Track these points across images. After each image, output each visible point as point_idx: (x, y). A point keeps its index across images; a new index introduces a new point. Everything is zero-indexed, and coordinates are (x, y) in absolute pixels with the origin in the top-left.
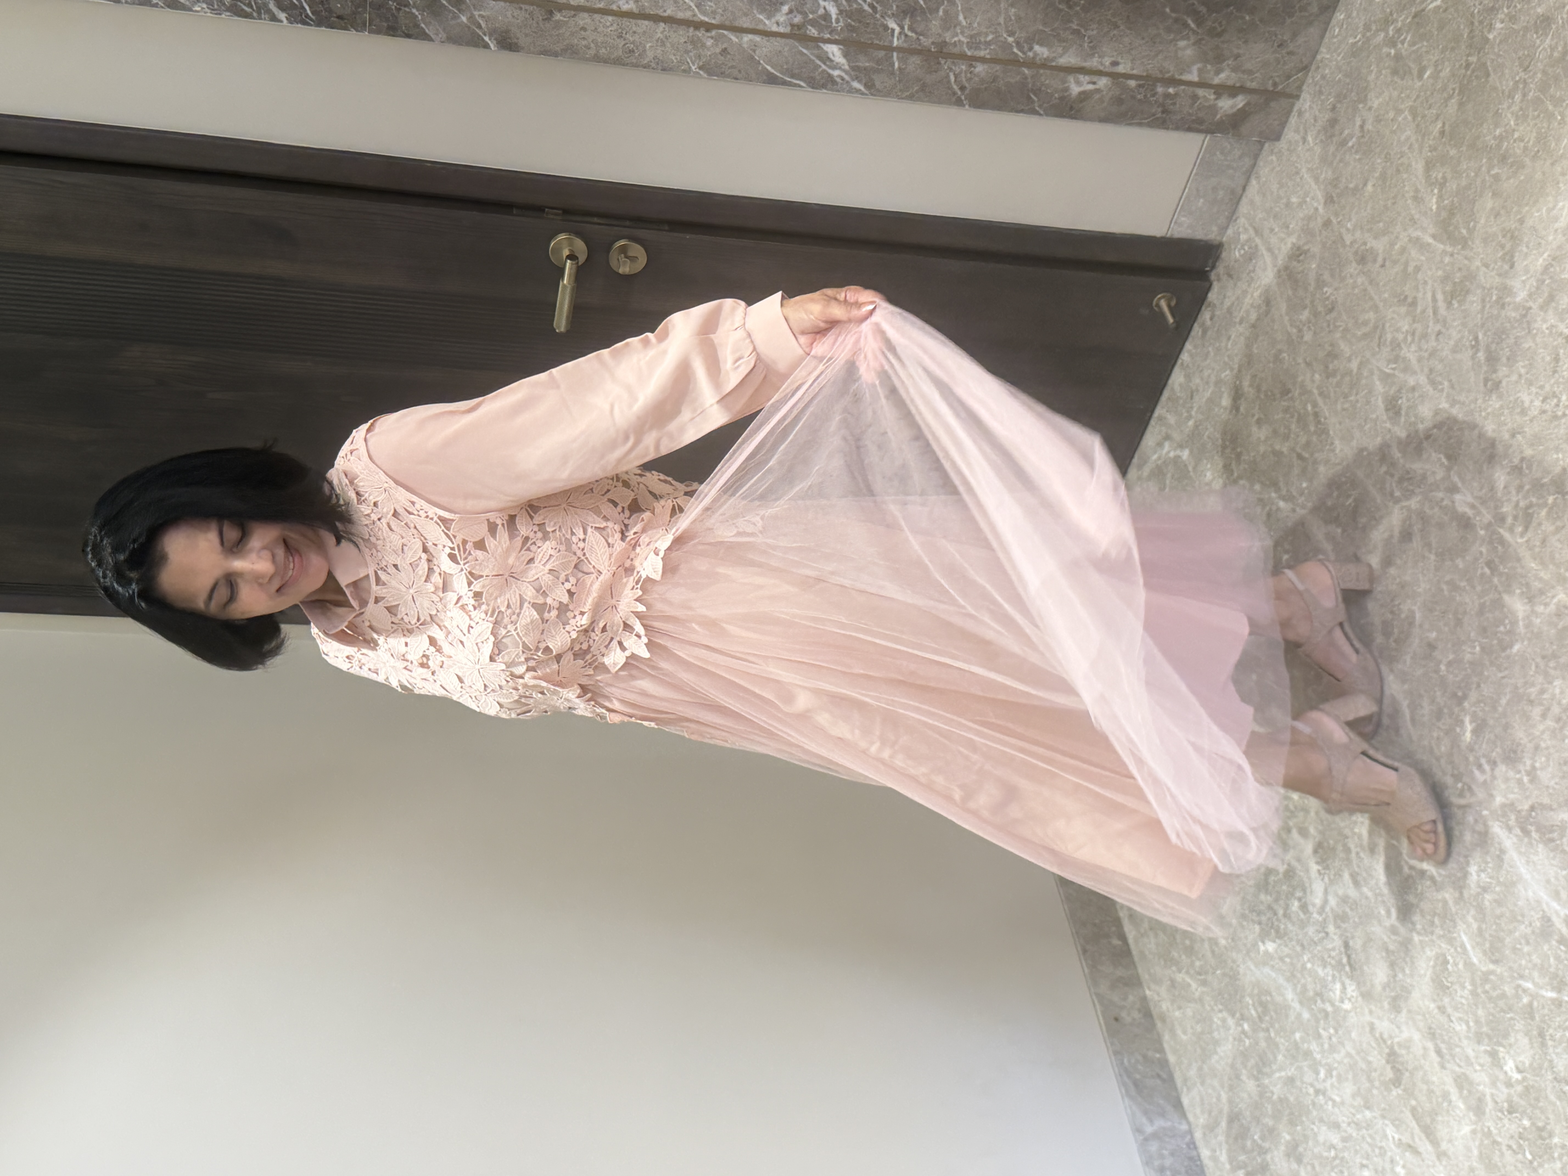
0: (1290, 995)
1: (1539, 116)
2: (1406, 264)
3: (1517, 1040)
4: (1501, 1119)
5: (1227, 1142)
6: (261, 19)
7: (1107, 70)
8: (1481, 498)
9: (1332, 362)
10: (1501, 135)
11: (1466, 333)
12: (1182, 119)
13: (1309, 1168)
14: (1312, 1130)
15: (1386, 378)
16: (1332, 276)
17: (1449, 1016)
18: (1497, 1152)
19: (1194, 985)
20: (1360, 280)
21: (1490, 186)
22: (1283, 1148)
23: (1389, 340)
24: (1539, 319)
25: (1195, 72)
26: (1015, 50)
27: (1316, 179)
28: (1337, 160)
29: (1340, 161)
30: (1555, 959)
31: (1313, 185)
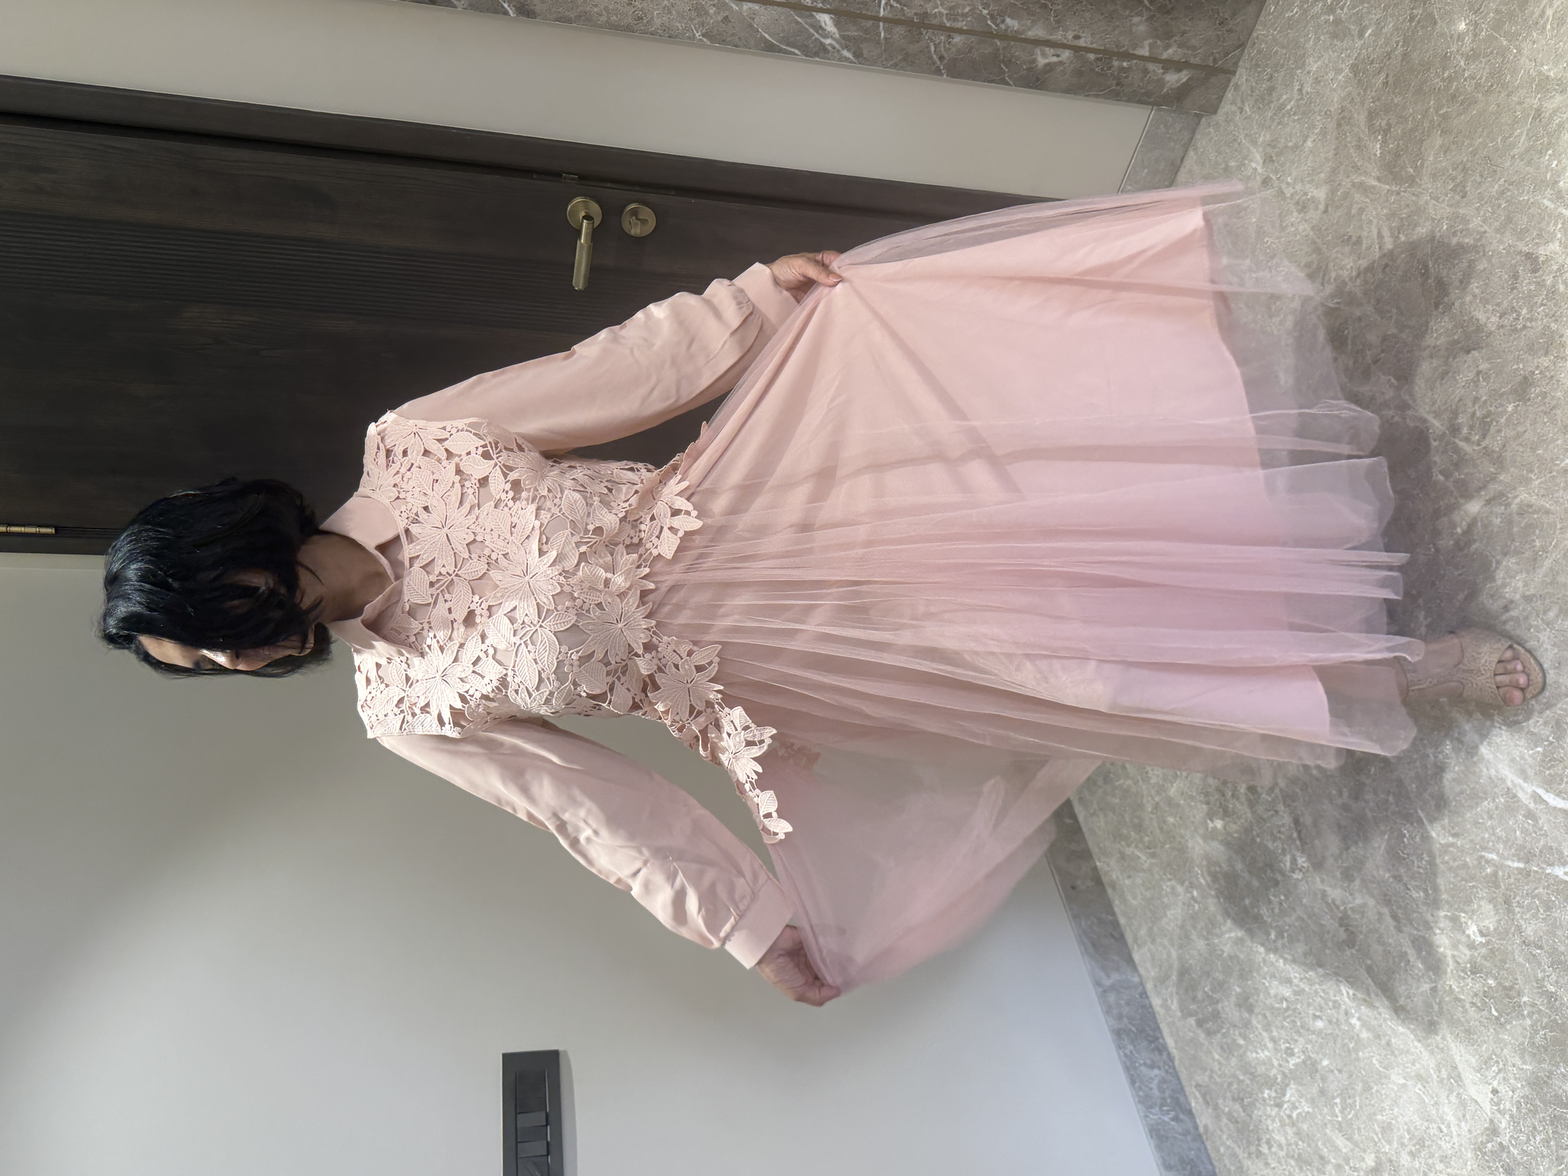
0: (1239, 867)
2: (1350, 208)
3: (1480, 906)
5: (1177, 993)
7: (1070, 43)
8: (1435, 412)
10: (1449, 76)
11: (1416, 263)
12: (1134, 91)
13: (1260, 1017)
14: (1264, 984)
15: (1331, 313)
16: (1273, 227)
17: (1405, 885)
18: (1460, 1009)
19: (1143, 858)
20: (1301, 228)
21: (1439, 126)
22: (1233, 999)
23: (1333, 278)
24: (1495, 241)
25: (1147, 48)
26: (989, 22)
27: (1254, 142)
28: (1275, 124)
29: (1279, 124)
30: (1522, 832)
31: (1252, 148)
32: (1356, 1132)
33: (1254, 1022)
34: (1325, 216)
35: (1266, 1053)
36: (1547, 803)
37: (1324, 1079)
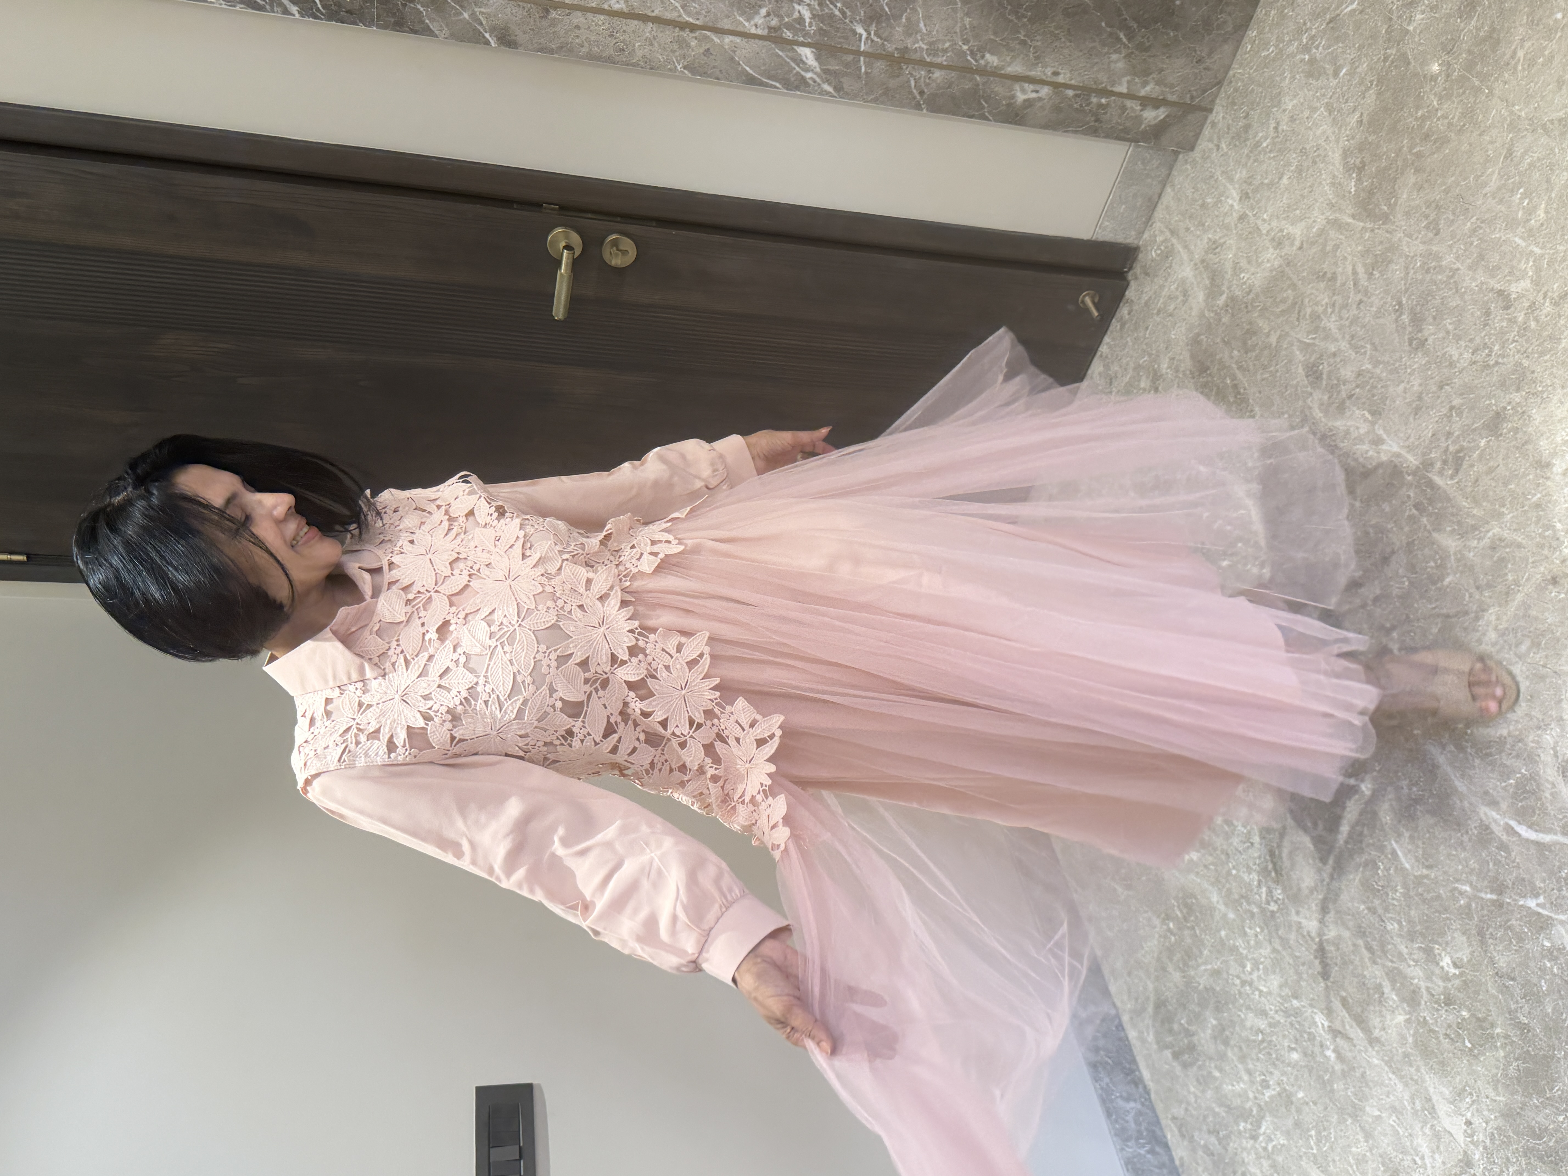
0: (1215, 898)
1: (1464, 93)
2: (1324, 245)
3: (1453, 938)
4: (1438, 1010)
5: (1153, 1026)
6: (274, 12)
7: (1049, 79)
8: (1408, 447)
9: (1251, 338)
10: (1423, 116)
11: (1389, 299)
12: (1112, 127)
13: (1236, 1049)
14: (1239, 1016)
15: (1306, 347)
16: (1249, 262)
17: (1380, 917)
18: (1433, 1039)
19: (1120, 889)
20: (1276, 264)
21: (1413, 164)
22: (1209, 1031)
23: (1308, 313)
24: (1467, 278)
25: (1125, 85)
26: (969, 58)
27: (1231, 180)
28: (1251, 161)
29: (1255, 161)
30: (1495, 864)
31: (1228, 185)
32: (1331, 1164)
33: (1230, 1054)
34: (1299, 252)
35: (1242, 1085)
36: (1520, 835)
37: (1299, 1111)
